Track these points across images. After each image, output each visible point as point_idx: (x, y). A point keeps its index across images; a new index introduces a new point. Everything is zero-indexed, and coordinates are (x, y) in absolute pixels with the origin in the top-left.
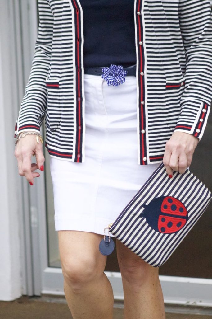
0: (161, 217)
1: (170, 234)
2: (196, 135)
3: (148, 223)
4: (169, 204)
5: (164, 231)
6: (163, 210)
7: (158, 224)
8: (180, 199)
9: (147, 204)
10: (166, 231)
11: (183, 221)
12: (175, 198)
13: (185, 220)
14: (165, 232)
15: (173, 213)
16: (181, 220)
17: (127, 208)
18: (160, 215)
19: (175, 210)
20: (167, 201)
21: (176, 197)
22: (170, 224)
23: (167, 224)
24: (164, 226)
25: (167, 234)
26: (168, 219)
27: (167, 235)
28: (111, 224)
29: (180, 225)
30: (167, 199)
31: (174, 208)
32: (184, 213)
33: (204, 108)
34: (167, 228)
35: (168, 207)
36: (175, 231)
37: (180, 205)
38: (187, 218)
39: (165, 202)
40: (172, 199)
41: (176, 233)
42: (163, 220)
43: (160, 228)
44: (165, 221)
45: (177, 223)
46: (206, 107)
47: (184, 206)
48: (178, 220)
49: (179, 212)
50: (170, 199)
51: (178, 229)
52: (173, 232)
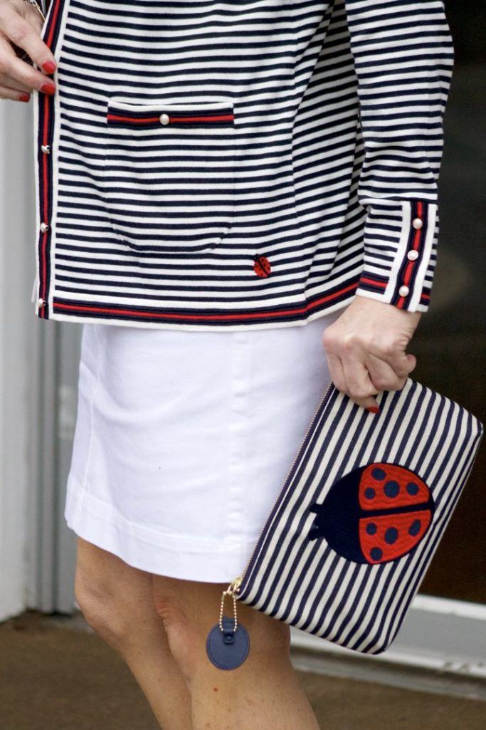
0: (364, 523)
1: (397, 561)
2: (401, 302)
3: (335, 550)
4: (378, 485)
5: (381, 557)
6: (365, 503)
7: (359, 543)
8: (402, 462)
9: (320, 501)
10: (386, 555)
11: (422, 515)
12: (390, 464)
13: (429, 511)
14: (384, 559)
15: (393, 503)
16: (416, 515)
17: (271, 526)
18: (361, 520)
19: (398, 493)
20: (370, 476)
21: (391, 459)
22: (392, 536)
23: (383, 535)
24: (377, 545)
25: (389, 561)
26: (383, 523)
27: (389, 566)
28: (238, 579)
29: (417, 530)
30: (370, 471)
31: (392, 489)
32: (422, 494)
33: (414, 215)
34: (386, 547)
35: (377, 493)
36: (408, 549)
37: (408, 478)
38: (431, 505)
39: (367, 482)
40: (383, 469)
41: (412, 552)
42: (372, 529)
43: (369, 551)
44: (378, 530)
45: (410, 525)
46: (420, 213)
47: (419, 477)
48: (410, 517)
49: (409, 496)
50: (378, 470)
51: (414, 540)
52: (402, 552)
